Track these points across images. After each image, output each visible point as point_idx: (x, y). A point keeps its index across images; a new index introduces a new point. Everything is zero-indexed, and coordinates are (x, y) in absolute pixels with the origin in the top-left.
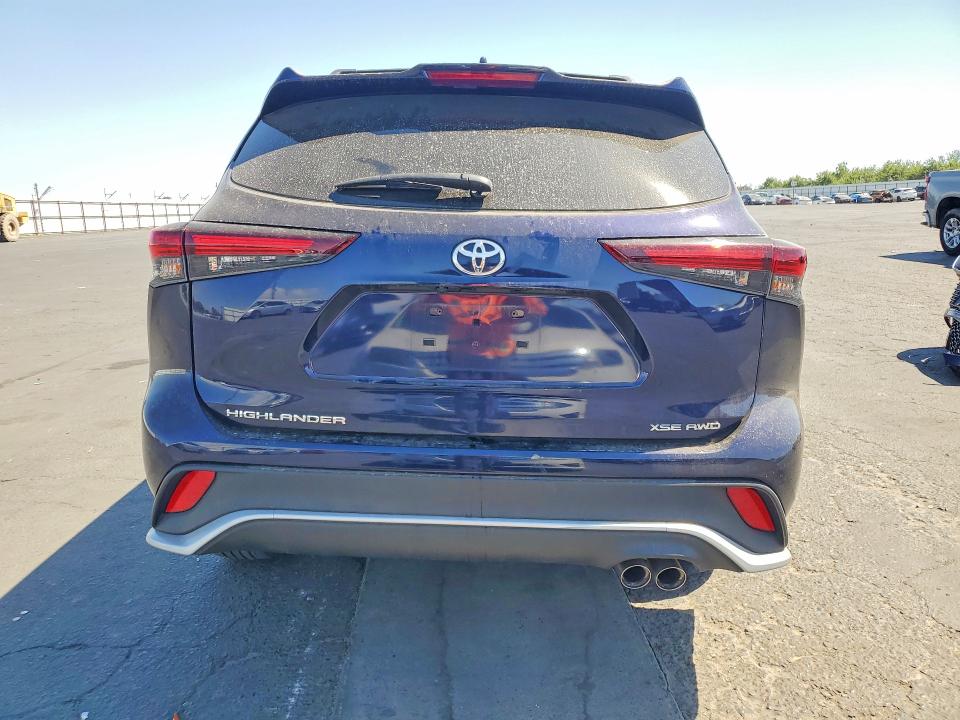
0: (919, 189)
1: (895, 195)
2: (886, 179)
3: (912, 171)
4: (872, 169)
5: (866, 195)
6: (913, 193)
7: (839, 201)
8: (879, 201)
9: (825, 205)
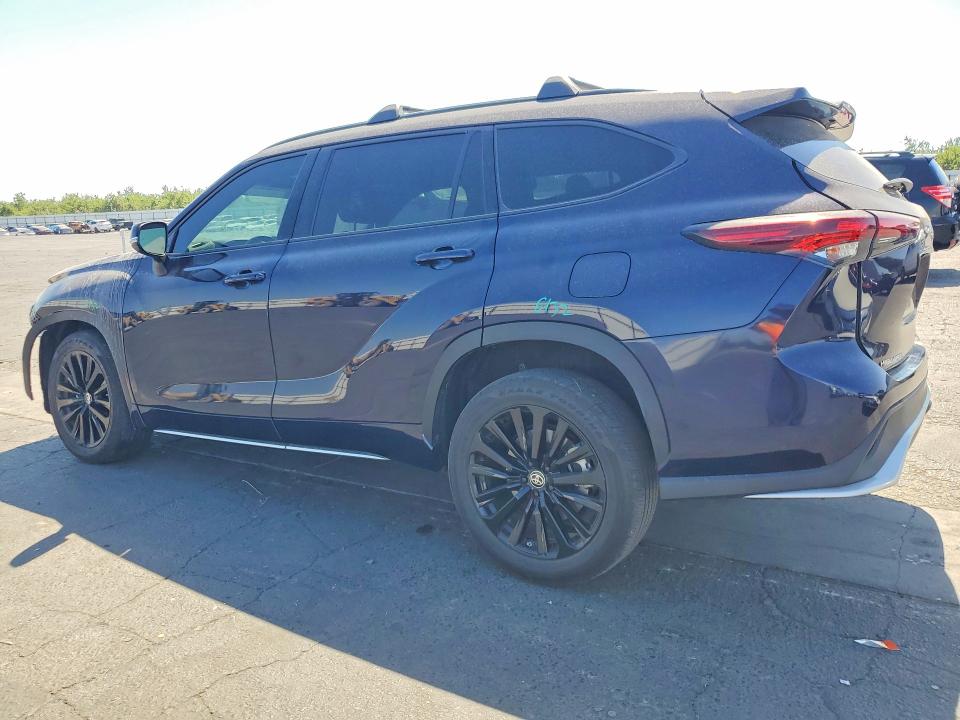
0: (113, 221)
1: (92, 227)
2: (72, 211)
3: (96, 204)
4: (53, 201)
5: (63, 227)
6: (108, 225)
7: (39, 233)
8: (78, 232)
9: (24, 236)
